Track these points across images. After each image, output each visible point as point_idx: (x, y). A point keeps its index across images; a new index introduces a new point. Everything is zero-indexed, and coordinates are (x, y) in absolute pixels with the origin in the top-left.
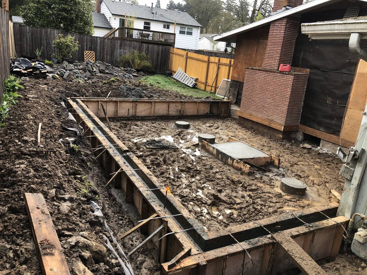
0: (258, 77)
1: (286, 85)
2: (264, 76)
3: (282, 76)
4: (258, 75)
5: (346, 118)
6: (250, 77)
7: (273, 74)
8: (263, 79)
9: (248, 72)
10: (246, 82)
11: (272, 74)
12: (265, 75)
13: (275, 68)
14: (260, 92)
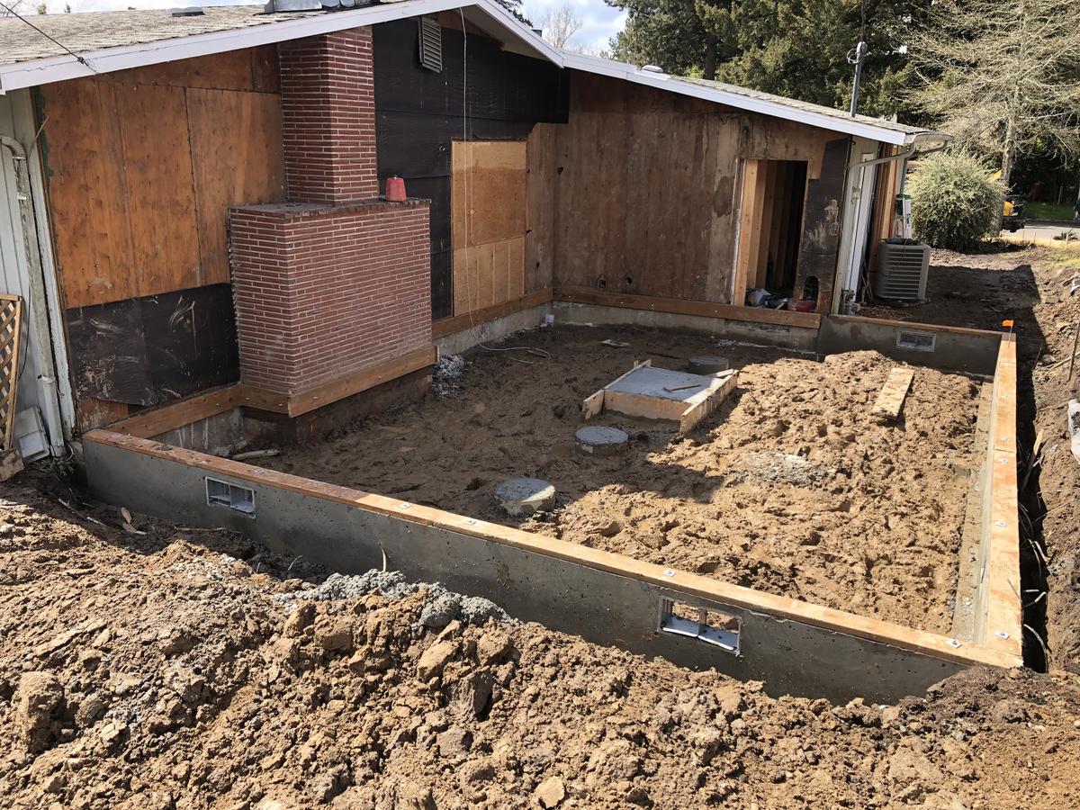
0: (337, 239)
1: (417, 238)
2: (358, 231)
3: (405, 214)
4: (336, 233)
5: (455, 273)
6: (308, 250)
7: (382, 216)
8: (358, 242)
9: (296, 233)
10: (297, 275)
11: (378, 217)
12: (359, 225)
13: (370, 195)
14: (355, 286)
